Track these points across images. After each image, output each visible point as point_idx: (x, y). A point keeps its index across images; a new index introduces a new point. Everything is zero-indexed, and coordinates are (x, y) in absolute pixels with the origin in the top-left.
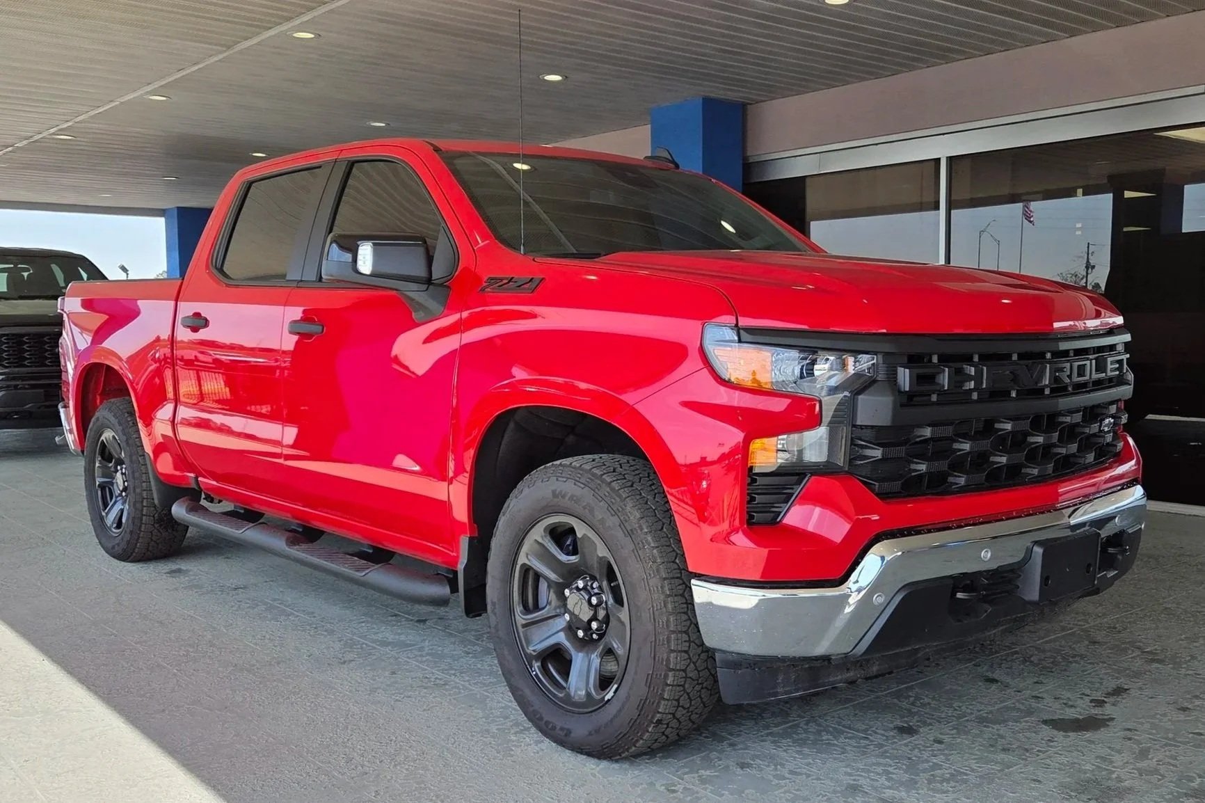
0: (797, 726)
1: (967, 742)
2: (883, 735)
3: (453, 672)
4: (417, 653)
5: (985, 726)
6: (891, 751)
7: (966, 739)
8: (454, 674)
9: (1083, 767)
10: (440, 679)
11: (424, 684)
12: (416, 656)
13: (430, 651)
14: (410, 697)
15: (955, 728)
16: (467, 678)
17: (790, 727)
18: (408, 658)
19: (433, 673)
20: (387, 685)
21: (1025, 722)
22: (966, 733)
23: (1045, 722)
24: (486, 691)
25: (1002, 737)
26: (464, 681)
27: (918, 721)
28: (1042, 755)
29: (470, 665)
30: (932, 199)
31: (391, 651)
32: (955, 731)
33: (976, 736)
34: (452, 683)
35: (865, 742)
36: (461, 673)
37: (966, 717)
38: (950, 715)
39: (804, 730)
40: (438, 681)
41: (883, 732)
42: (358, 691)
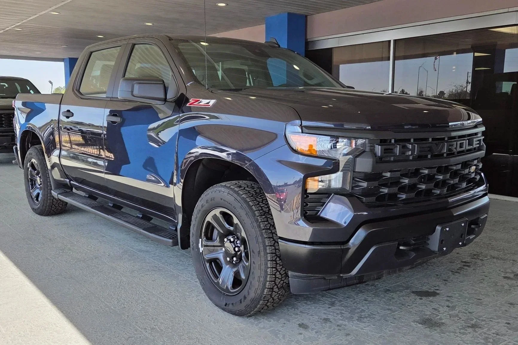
1: (378, 301)
3: (167, 264)
4: (153, 255)
6: (345, 304)
7: (378, 299)
8: (167, 265)
9: (426, 313)
11: (154, 269)
12: (153, 256)
13: (159, 255)
14: (147, 275)
16: (172, 267)
18: (149, 257)
20: (139, 269)
24: (179, 273)
25: (393, 298)
28: (409, 307)
32: (373, 296)
33: (382, 298)
34: (166, 269)
35: (334, 299)
42: (127, 271)
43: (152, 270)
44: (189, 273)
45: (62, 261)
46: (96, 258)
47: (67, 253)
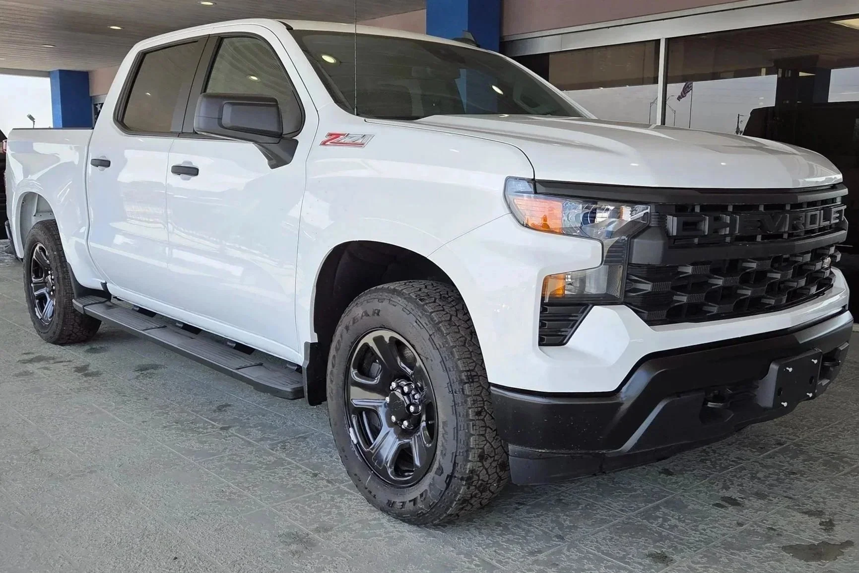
0: (560, 552)
2: (640, 564)
3: (246, 485)
5: (732, 554)
10: (235, 494)
12: (216, 466)
13: (229, 461)
14: (204, 514)
15: (705, 556)
17: (553, 554)
19: (229, 486)
21: (767, 548)
22: (716, 561)
23: (785, 548)
24: (274, 507)
26: (256, 496)
27: (669, 547)
29: (263, 477)
30: (652, 75)
31: (195, 461)
34: (245, 498)
36: (255, 487)
37: (713, 542)
38: (697, 539)
39: (567, 556)
40: (233, 496)
41: (640, 560)
43: (215, 502)
44: (297, 508)
45: (17, 480)
46: (91, 472)
47: (30, 459)
